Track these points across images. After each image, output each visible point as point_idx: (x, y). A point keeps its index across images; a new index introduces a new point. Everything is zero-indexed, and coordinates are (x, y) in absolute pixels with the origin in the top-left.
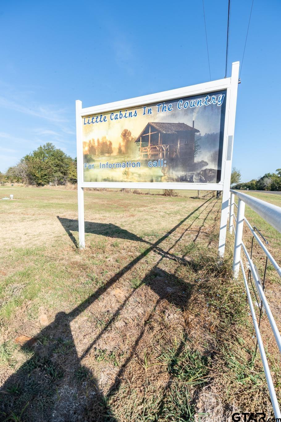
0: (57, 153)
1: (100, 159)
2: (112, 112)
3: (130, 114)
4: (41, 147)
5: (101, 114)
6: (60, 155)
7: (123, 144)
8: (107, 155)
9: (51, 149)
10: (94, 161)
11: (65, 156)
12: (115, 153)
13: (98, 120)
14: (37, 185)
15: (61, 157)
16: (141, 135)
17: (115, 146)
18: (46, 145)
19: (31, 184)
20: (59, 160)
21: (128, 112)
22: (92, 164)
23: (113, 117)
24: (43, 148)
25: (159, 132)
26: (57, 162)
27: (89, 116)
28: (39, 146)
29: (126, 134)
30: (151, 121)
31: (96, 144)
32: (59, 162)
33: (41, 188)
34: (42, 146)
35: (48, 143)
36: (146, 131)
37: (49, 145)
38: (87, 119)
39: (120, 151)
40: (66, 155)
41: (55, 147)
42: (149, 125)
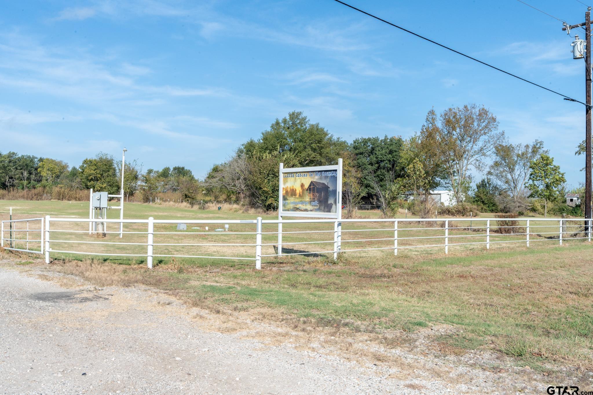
0: (312, 134)
1: (290, 199)
2: (297, 173)
3: (304, 175)
4: (278, 123)
5: (292, 173)
6: (317, 138)
7: (301, 191)
8: (294, 196)
9: (299, 126)
10: (287, 200)
11: (330, 139)
12: (297, 196)
13: (290, 176)
14: (265, 209)
15: (319, 142)
16: (309, 187)
17: (298, 192)
18: (288, 118)
19: (253, 205)
20: (314, 150)
21: (303, 174)
22: (287, 201)
23: (297, 175)
24: (282, 125)
25: (316, 186)
26: (309, 155)
27: (286, 173)
28: (274, 122)
29: (302, 186)
30: (313, 180)
31: (289, 190)
32: (313, 155)
33: (271, 215)
34: (280, 121)
35: (293, 114)
36: (310, 185)
37: (294, 116)
38: (285, 174)
39: (300, 195)
40: (332, 136)
41: (307, 120)
42: (312, 182)
